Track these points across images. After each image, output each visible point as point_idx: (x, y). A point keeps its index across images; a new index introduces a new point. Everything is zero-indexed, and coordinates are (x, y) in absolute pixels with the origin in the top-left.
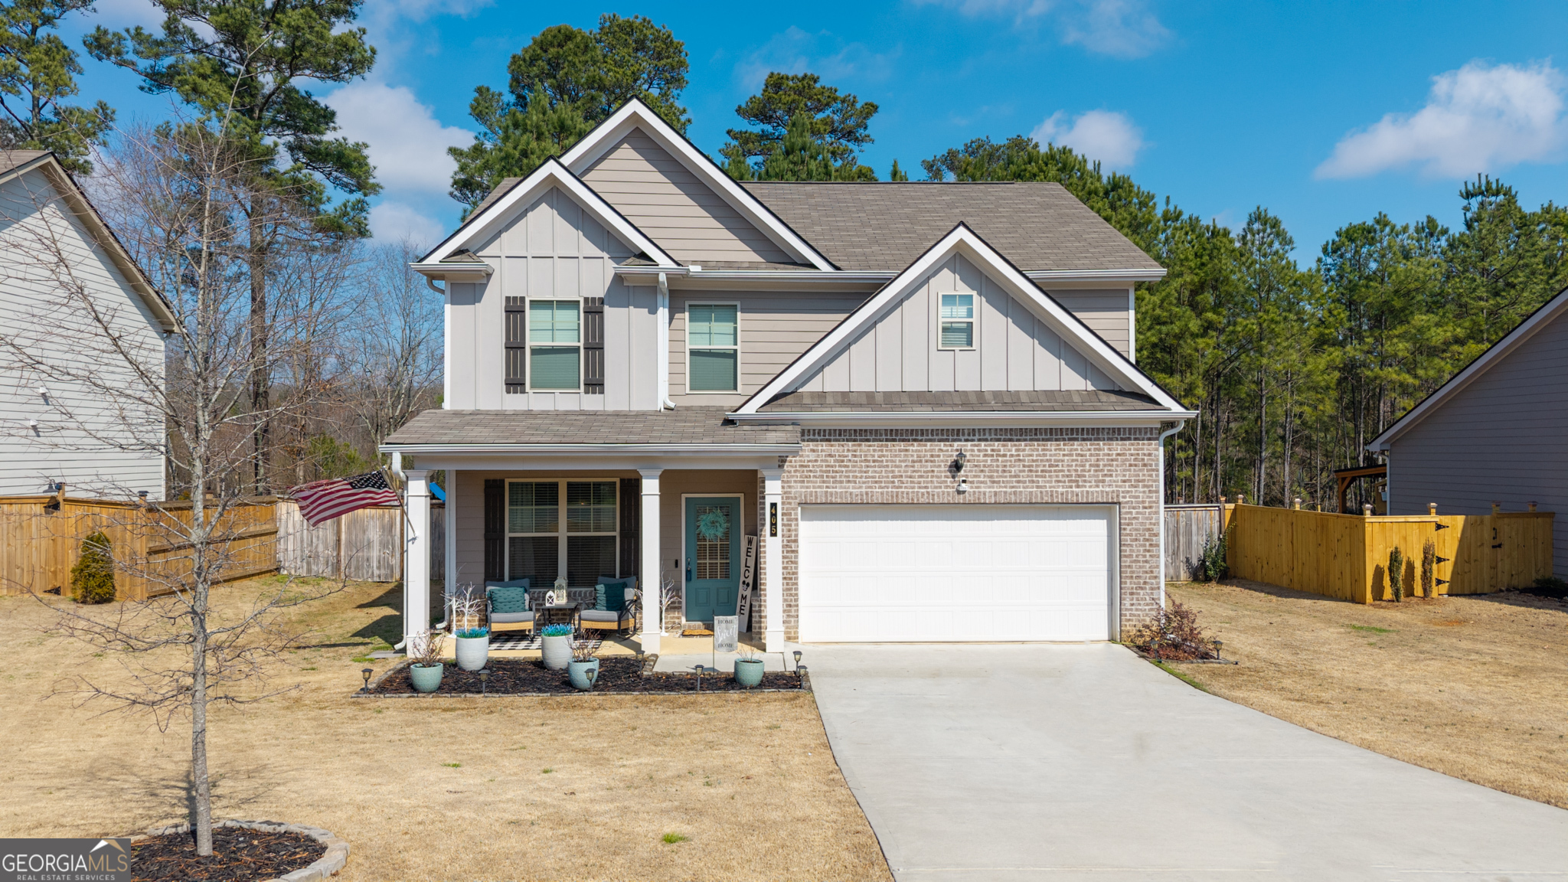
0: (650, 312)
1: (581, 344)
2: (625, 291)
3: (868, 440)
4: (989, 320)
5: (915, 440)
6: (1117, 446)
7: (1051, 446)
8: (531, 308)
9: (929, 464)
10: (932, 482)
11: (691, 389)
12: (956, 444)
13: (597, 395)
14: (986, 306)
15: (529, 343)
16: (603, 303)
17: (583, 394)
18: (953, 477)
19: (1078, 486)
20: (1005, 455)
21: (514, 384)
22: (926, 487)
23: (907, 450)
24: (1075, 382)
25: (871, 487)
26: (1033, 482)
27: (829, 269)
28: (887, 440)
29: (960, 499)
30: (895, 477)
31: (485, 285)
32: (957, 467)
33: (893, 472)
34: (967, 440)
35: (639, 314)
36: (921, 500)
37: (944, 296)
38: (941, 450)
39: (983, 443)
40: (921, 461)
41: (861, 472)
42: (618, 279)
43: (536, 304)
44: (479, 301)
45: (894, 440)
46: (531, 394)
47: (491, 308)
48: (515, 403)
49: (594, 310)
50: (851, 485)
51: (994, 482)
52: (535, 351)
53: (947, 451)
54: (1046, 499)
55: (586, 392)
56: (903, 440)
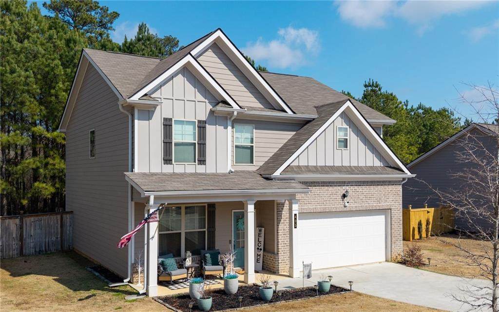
0: (224, 128)
1: (196, 142)
2: (215, 118)
3: (315, 186)
4: (353, 139)
5: (331, 186)
6: (390, 187)
7: (372, 187)
8: (175, 124)
9: (335, 195)
10: (336, 203)
11: (236, 163)
12: (344, 187)
13: (203, 166)
14: (352, 133)
15: (174, 141)
16: (206, 123)
17: (197, 165)
18: (343, 200)
19: (380, 203)
20: (358, 192)
21: (167, 160)
22: (334, 205)
23: (328, 190)
24: (378, 163)
25: (317, 206)
26: (367, 202)
27: (292, 113)
28: (322, 186)
29: (345, 209)
30: (324, 201)
31: (154, 112)
32: (344, 196)
33: (323, 199)
34: (347, 186)
35: (220, 128)
36: (334, 210)
37: (339, 128)
38: (339, 190)
39: (352, 187)
40: (332, 194)
41: (313, 199)
42: (212, 112)
43: (177, 122)
44: (151, 119)
45: (324, 186)
46: (175, 165)
47: (156, 122)
48: (168, 169)
49: (202, 127)
50: (310, 205)
51: (355, 202)
52: (176, 144)
53: (342, 190)
54: (370, 208)
55: (198, 164)
56: (327, 186)
